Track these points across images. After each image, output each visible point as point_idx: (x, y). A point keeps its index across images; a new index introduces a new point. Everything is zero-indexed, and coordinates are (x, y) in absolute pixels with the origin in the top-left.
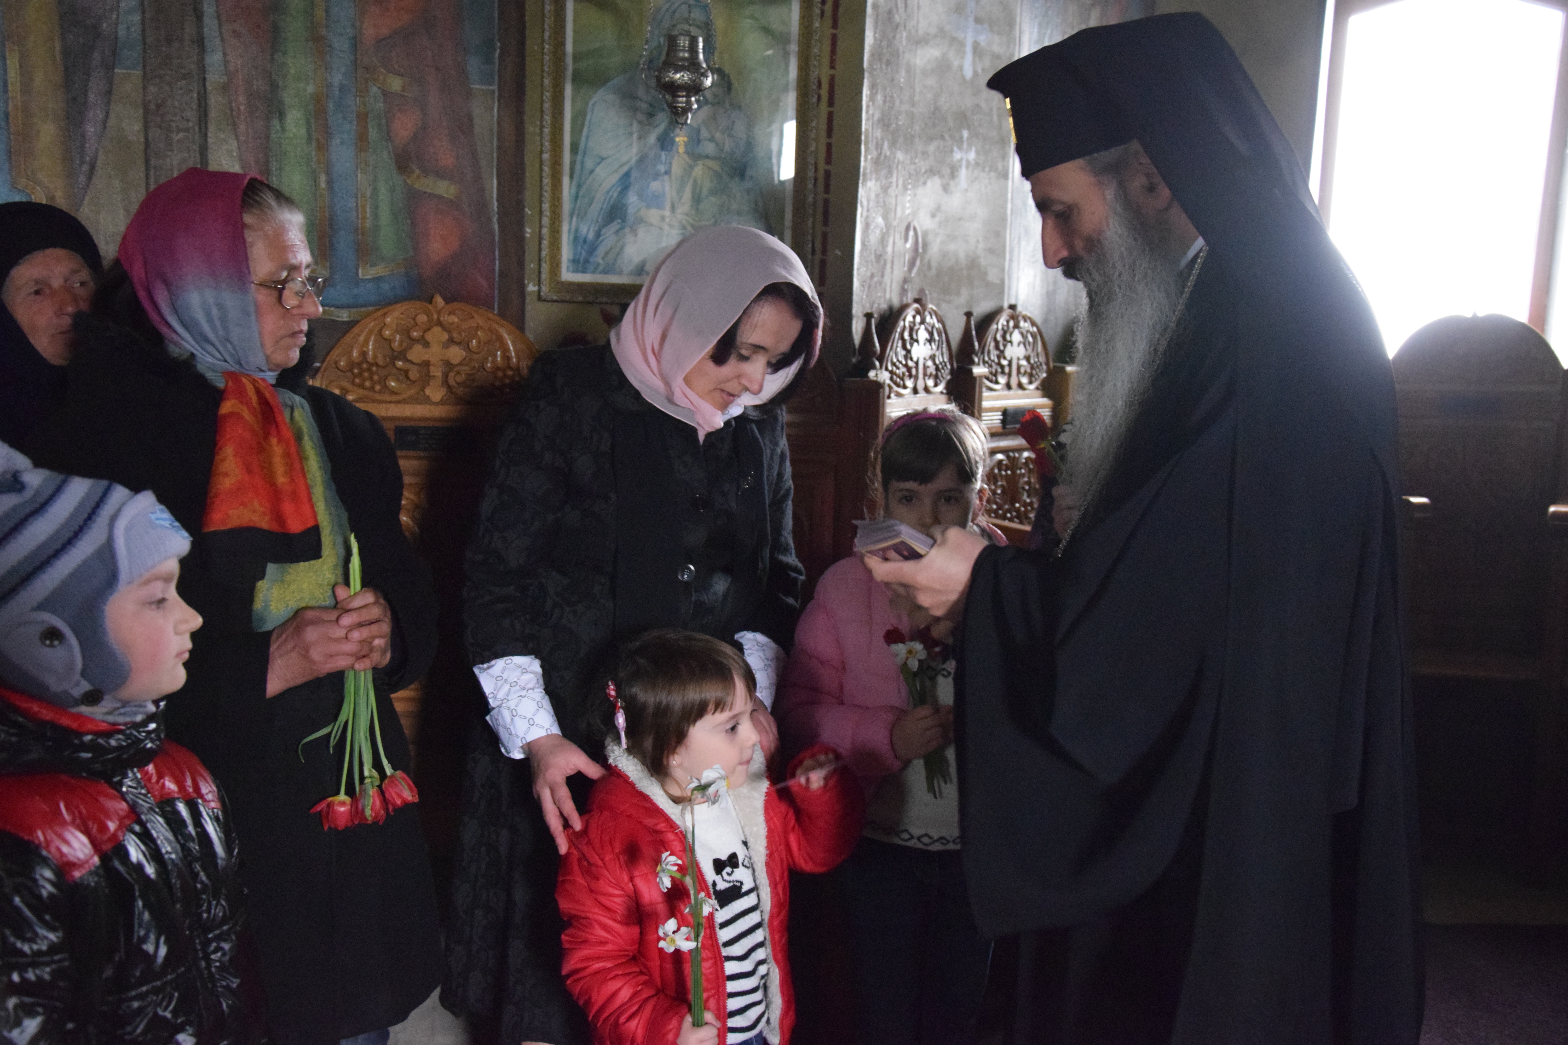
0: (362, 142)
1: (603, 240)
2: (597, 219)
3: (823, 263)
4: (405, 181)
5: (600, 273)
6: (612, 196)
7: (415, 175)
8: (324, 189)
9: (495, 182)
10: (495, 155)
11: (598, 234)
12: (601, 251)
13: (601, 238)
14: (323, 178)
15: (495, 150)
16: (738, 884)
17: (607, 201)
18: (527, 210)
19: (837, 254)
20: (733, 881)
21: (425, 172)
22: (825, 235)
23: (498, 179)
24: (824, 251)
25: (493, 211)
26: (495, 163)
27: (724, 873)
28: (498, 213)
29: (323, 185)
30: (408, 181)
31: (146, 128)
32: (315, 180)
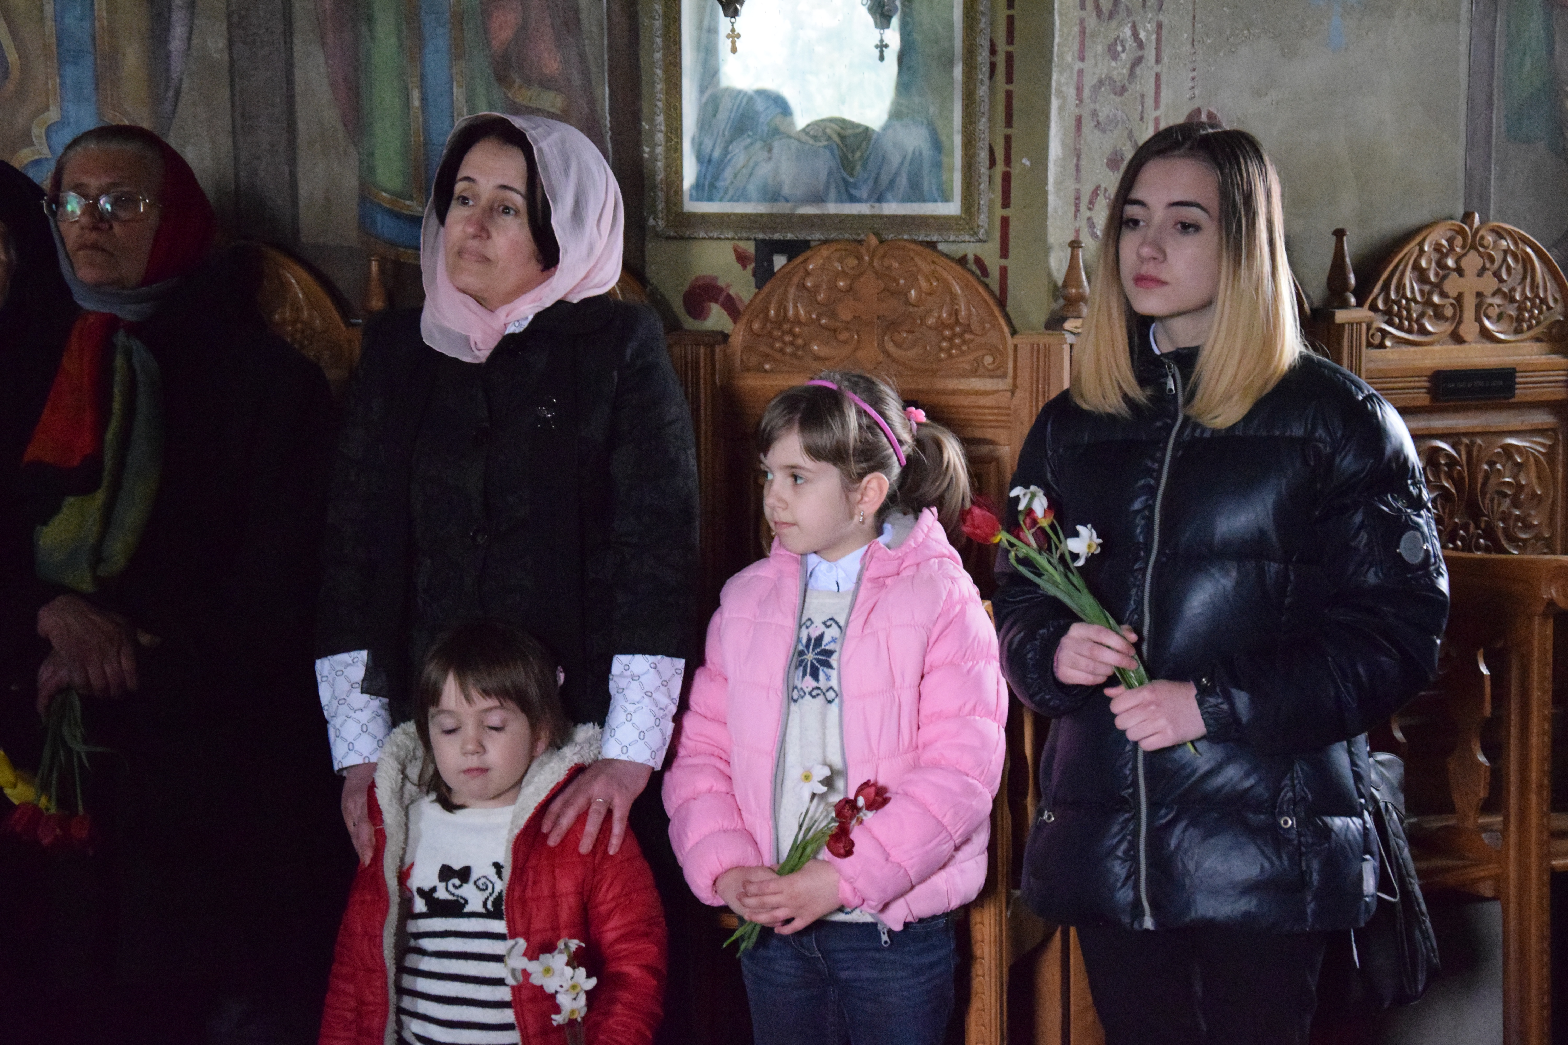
0: (458, 51)
1: (730, 160)
2: (724, 131)
3: (1007, 178)
4: (505, 94)
5: (729, 201)
6: (741, 102)
7: (516, 85)
8: (417, 108)
9: (607, 89)
10: (606, 57)
11: (726, 152)
12: (728, 173)
13: (729, 157)
14: (416, 94)
15: (606, 50)
16: (462, 901)
17: (735, 108)
18: (644, 123)
19: (1024, 165)
20: (458, 896)
21: (528, 82)
22: (1008, 139)
23: (609, 87)
24: (1008, 161)
25: (605, 126)
26: (606, 67)
27: (450, 884)
28: (611, 129)
29: (417, 103)
30: (509, 95)
31: (231, 44)
32: (407, 97)
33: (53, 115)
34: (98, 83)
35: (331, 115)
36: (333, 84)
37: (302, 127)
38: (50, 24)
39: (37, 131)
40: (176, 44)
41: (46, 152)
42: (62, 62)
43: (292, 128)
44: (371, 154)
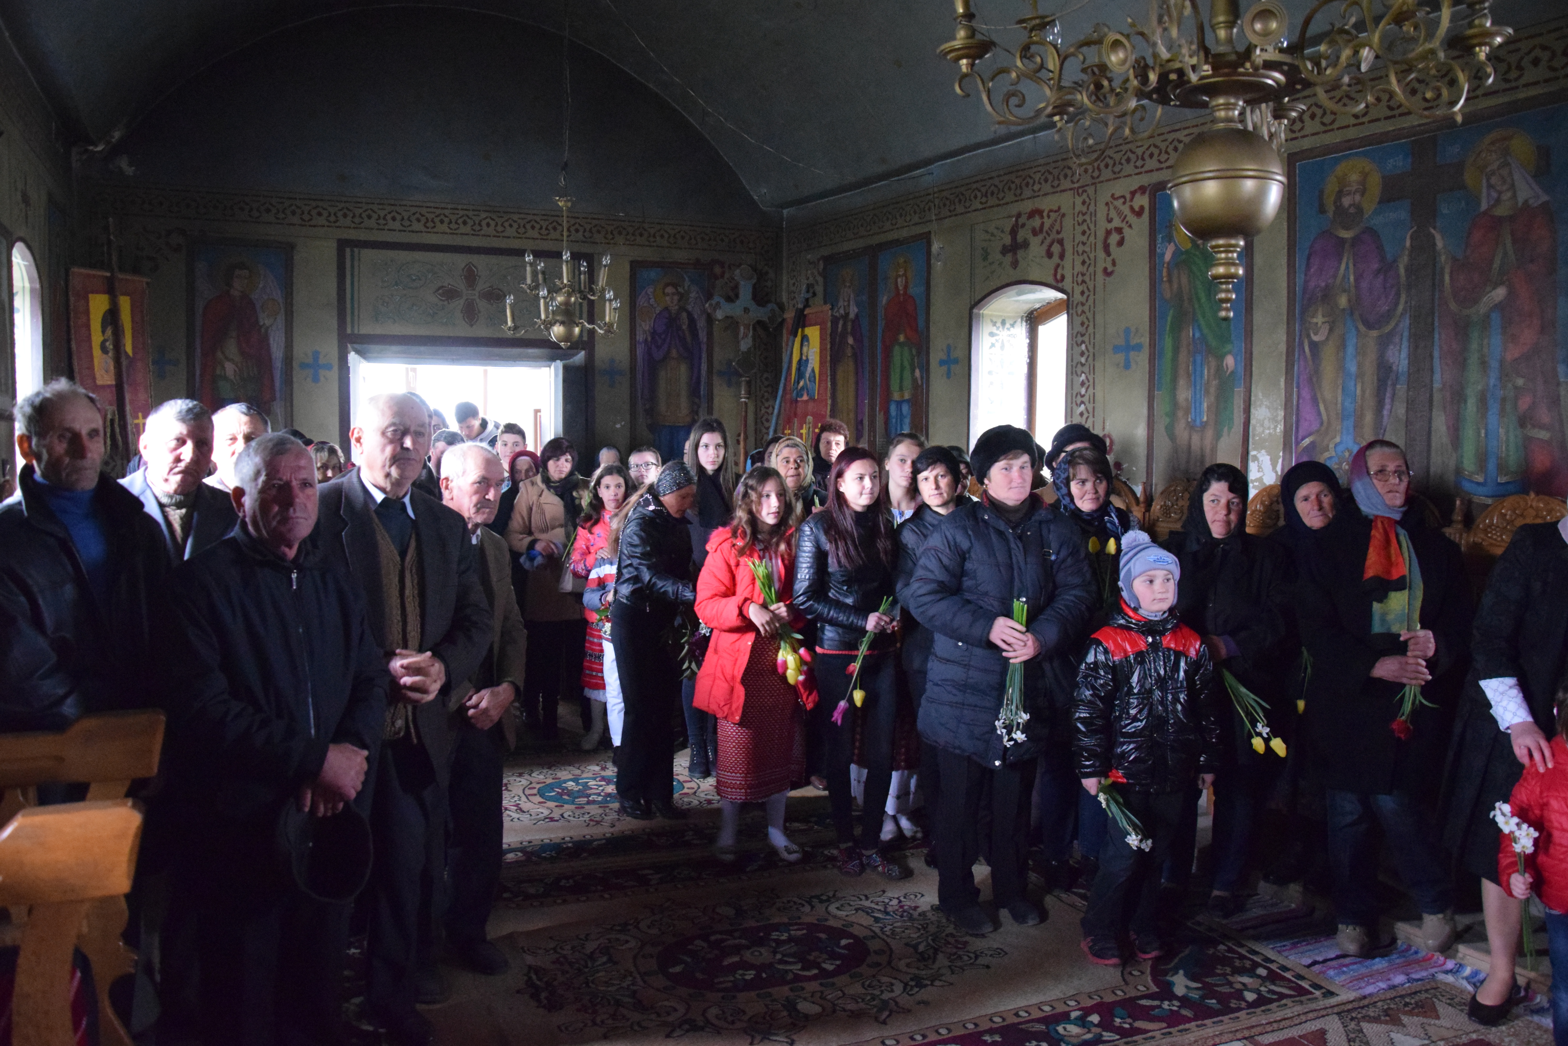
0: (1502, 412)
21: (1534, 426)
31: (1407, 411)
32: (1479, 434)
33: (1338, 439)
34: (1355, 427)
35: (1445, 440)
36: (1448, 428)
37: (1433, 444)
38: (1339, 406)
39: (1331, 446)
40: (1385, 412)
41: (1333, 454)
42: (1343, 420)
43: (1429, 445)
44: (1462, 456)
